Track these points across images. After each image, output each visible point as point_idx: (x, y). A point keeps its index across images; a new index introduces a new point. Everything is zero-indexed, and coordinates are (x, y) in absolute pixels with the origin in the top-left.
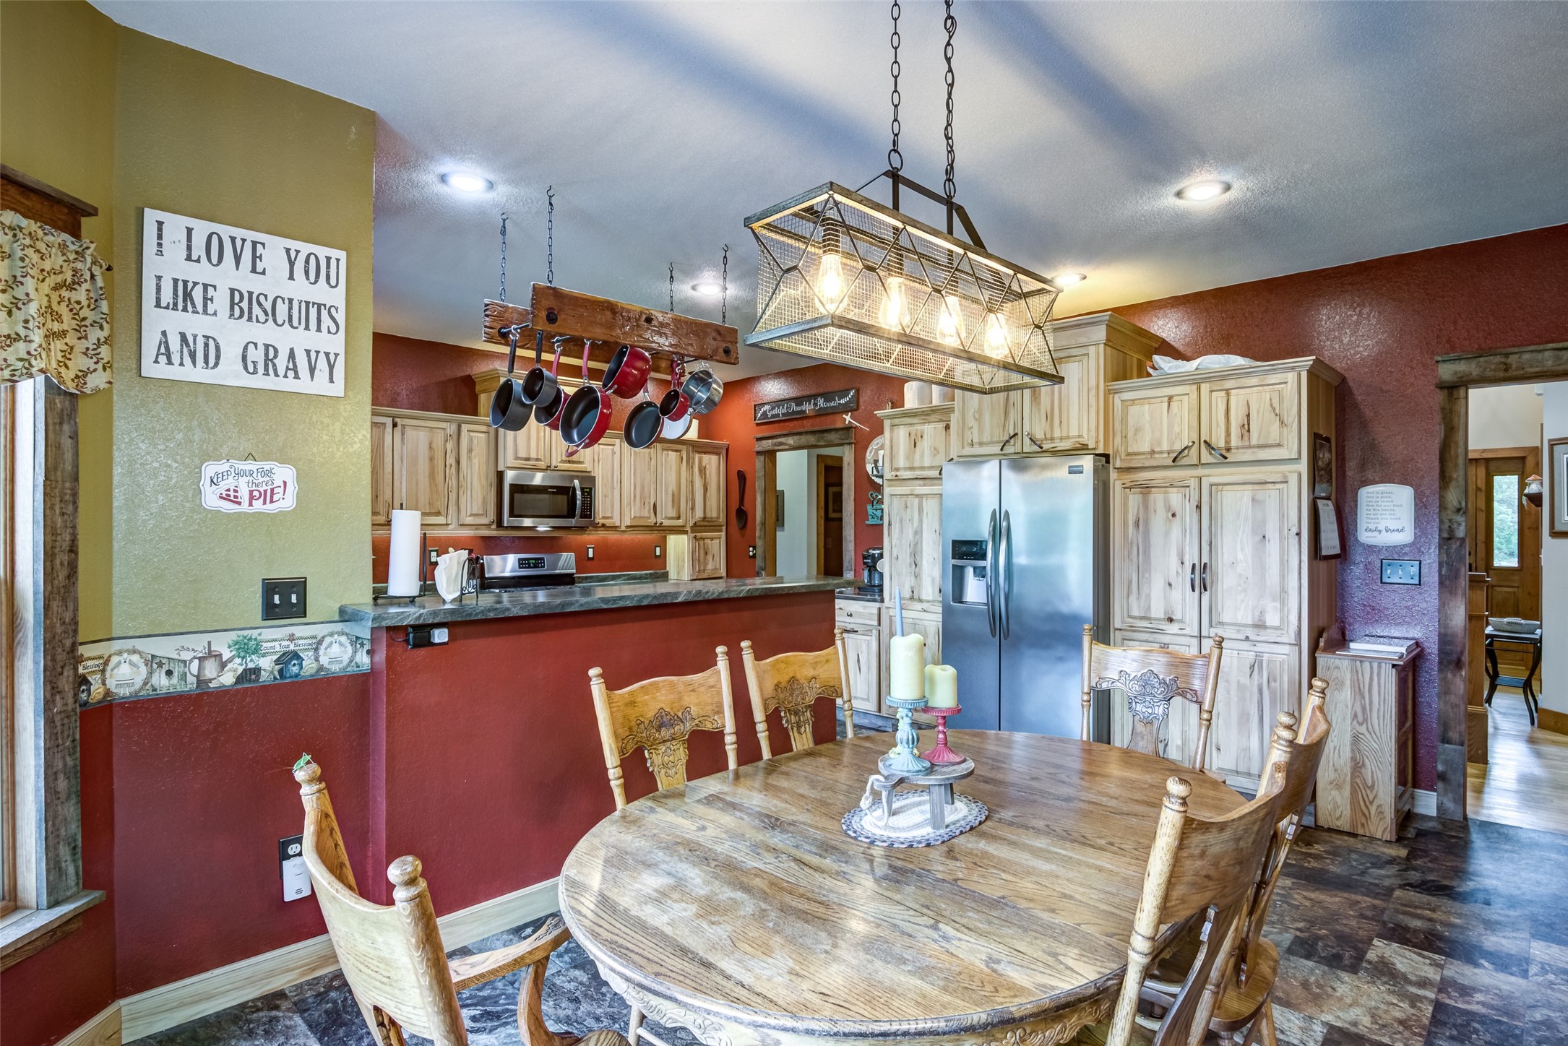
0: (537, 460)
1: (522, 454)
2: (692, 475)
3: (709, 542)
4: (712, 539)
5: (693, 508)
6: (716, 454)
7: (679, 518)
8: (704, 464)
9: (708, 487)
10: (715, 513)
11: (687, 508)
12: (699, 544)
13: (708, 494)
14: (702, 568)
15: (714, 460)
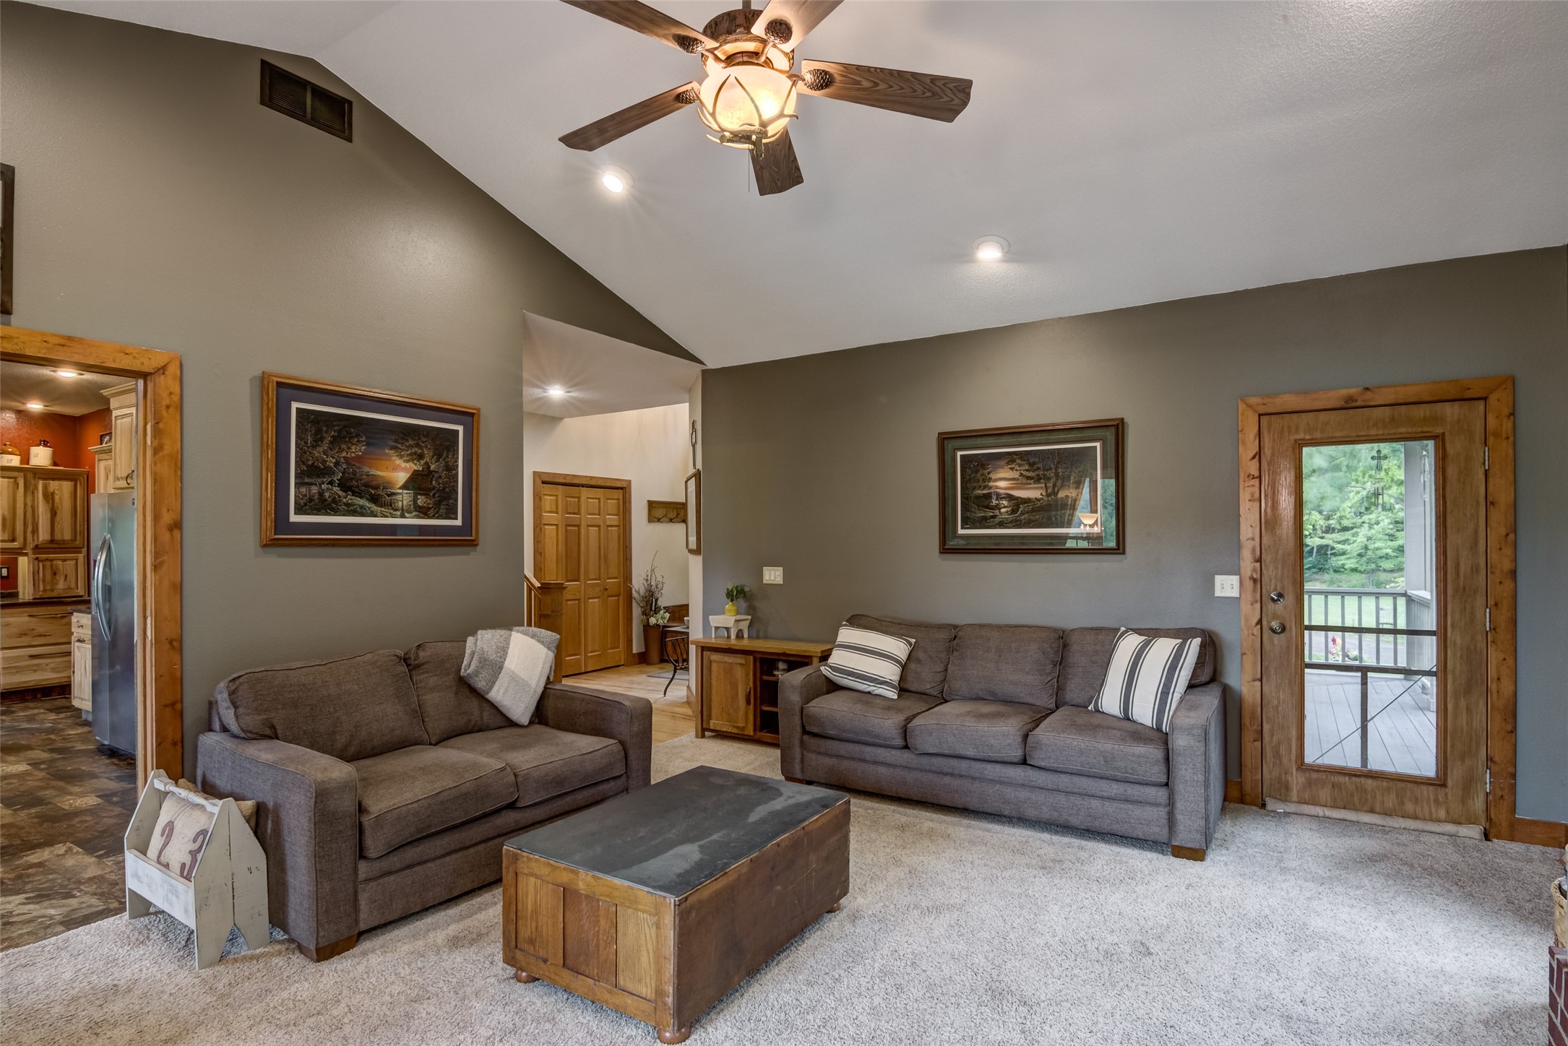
2: (33, 500)
3: (60, 562)
4: (65, 560)
5: (35, 531)
6: (71, 480)
7: (13, 540)
8: (51, 490)
9: (58, 511)
10: (68, 536)
11: (25, 532)
12: (43, 566)
13: (58, 518)
14: (48, 588)
15: (66, 486)
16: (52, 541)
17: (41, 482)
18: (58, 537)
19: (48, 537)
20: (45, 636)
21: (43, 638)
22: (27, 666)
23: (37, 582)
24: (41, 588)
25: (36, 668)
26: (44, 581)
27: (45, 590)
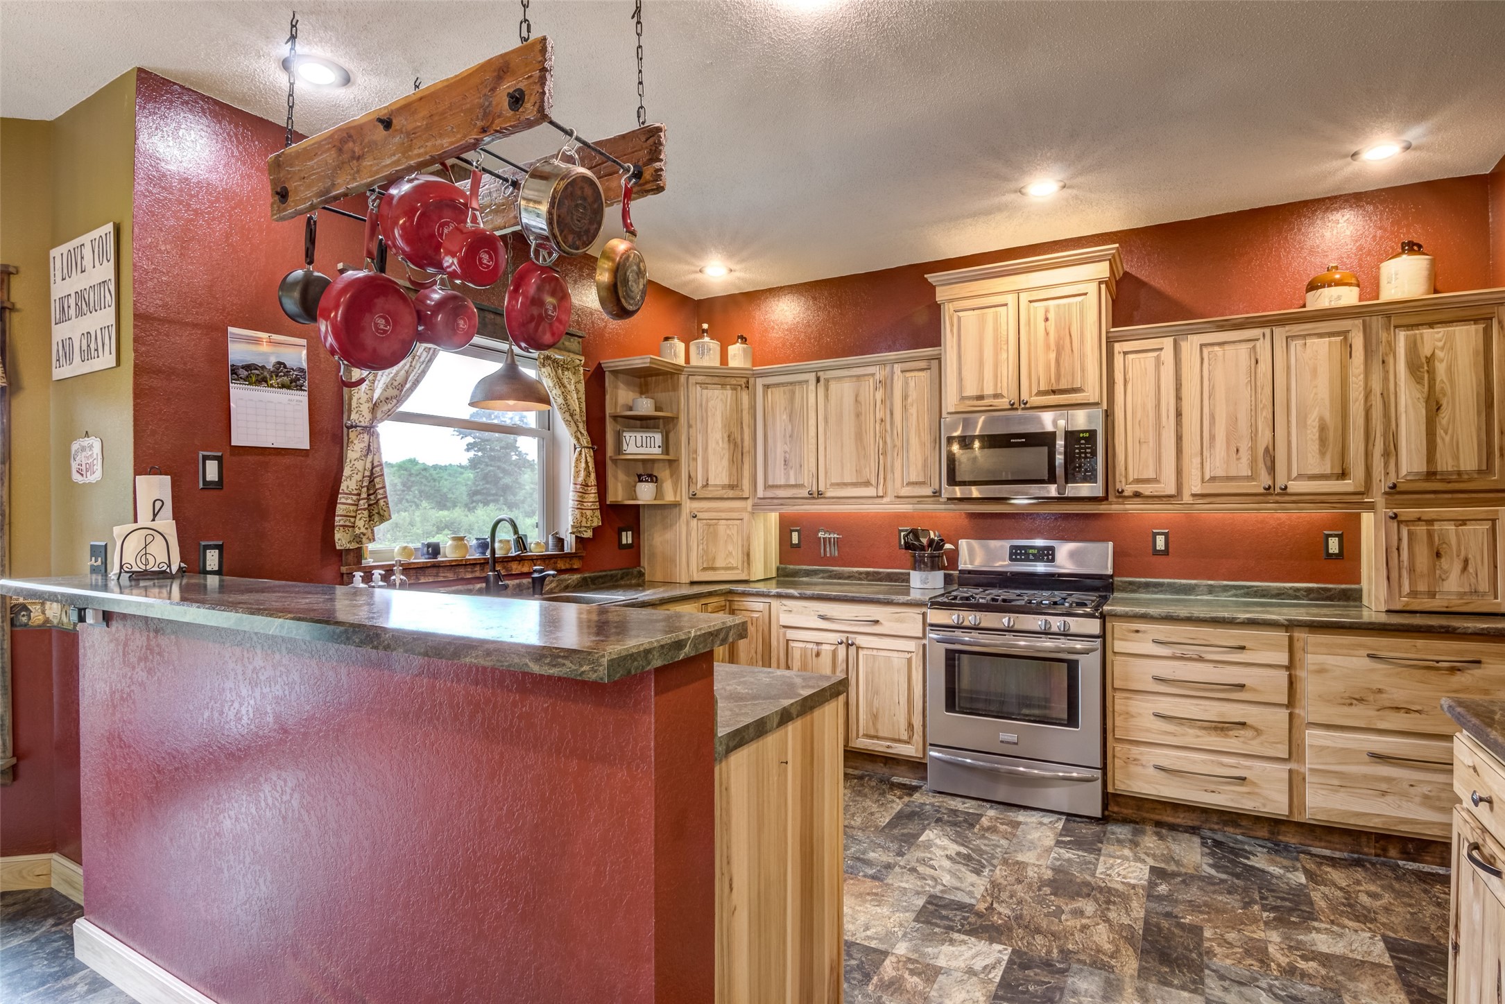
0: (996, 396)
1: (971, 391)
2: (1386, 379)
3: (1451, 527)
4: (1464, 522)
5: (1391, 451)
6: (1476, 321)
7: (1343, 475)
8: (1426, 351)
9: (1444, 402)
10: (1469, 461)
11: (1368, 455)
12: (1410, 534)
13: (1444, 418)
14: (1422, 587)
15: (1465, 337)
16: (1431, 475)
17: (1402, 336)
18: (1445, 463)
19: (1420, 466)
20: (1408, 711)
21: (1402, 715)
22: (1365, 777)
23: (1395, 575)
24: (1406, 588)
25: (1384, 787)
26: (1412, 570)
27: (1413, 594)
